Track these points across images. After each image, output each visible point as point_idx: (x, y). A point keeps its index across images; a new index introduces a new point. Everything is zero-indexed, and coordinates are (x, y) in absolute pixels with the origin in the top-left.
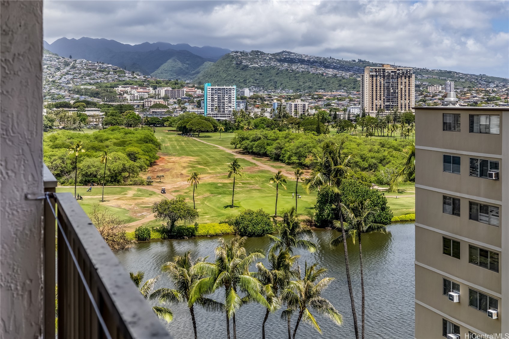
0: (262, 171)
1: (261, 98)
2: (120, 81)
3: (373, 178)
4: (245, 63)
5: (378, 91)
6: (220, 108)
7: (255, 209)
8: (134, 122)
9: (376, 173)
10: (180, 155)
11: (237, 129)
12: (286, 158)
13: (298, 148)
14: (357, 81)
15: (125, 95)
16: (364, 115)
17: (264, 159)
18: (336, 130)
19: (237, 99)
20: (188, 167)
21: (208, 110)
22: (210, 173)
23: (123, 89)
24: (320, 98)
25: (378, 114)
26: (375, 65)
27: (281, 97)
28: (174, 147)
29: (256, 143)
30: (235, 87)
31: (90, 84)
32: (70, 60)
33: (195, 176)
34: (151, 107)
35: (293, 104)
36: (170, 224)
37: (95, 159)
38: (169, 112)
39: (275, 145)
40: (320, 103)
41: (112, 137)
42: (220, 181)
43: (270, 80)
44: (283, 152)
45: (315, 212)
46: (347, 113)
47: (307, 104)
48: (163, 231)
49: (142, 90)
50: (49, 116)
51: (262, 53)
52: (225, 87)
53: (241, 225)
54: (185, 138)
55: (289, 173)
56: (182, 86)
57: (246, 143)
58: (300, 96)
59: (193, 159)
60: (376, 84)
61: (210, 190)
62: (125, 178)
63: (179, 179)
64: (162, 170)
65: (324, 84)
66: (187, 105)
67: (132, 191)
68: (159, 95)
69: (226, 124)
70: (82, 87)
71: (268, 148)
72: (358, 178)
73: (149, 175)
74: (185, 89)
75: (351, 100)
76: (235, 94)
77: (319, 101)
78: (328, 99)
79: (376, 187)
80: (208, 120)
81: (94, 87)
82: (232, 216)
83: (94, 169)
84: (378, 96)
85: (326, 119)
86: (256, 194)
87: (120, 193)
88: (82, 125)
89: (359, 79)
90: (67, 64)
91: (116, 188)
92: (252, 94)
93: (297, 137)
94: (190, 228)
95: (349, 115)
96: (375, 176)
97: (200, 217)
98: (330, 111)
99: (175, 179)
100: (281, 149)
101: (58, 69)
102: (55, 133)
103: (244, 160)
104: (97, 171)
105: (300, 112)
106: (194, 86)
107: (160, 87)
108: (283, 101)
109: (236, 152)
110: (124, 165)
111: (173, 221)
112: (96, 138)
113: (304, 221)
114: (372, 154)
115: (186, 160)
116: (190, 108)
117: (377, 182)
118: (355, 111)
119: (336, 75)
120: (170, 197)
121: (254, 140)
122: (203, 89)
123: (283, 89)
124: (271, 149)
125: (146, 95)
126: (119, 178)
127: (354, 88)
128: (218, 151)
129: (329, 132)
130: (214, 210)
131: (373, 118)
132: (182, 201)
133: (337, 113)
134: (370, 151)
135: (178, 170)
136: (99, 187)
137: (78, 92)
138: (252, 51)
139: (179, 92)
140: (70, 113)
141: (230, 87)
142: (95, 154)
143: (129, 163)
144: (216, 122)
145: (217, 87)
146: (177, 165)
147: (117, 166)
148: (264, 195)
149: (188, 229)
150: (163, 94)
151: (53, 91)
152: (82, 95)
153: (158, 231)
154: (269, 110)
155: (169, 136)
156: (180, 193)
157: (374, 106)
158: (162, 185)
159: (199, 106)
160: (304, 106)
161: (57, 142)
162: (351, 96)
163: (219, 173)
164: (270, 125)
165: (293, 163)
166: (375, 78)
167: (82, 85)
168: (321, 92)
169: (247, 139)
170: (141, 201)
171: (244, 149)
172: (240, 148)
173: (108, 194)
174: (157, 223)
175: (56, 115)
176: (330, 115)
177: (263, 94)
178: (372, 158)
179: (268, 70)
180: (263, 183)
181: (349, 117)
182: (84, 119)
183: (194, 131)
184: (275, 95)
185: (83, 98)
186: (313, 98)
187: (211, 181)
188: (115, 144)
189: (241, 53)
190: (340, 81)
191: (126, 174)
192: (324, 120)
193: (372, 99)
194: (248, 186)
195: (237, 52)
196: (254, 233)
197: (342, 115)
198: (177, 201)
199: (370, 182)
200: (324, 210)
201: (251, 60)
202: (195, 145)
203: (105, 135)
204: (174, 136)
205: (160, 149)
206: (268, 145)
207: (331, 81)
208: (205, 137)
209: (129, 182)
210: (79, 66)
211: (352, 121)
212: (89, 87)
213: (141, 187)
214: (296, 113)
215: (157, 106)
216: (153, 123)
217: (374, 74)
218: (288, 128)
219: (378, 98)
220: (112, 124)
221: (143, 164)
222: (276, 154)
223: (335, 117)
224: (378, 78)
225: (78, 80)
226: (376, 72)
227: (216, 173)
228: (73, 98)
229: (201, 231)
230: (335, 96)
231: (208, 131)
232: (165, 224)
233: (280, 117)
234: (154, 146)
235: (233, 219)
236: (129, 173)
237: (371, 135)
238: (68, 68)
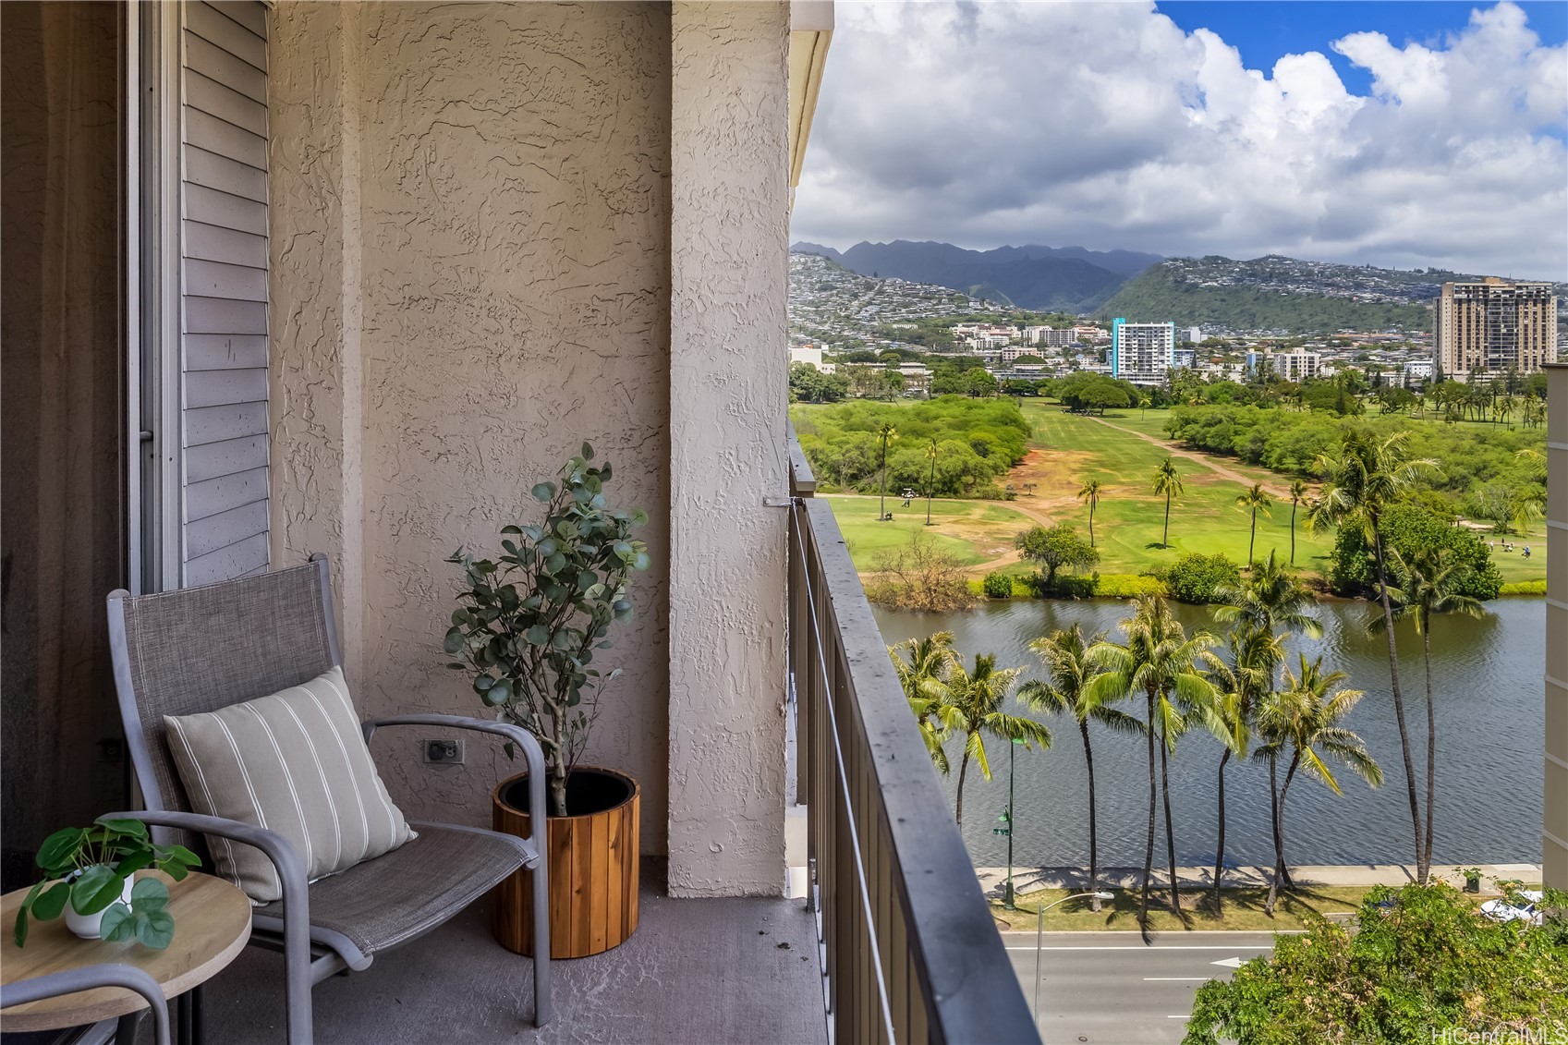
0: (1224, 483)
1: (1223, 346)
2: (961, 315)
3: (1459, 505)
4: (1191, 279)
5: (1473, 332)
6: (1143, 362)
7: (1209, 553)
8: (982, 389)
9: (1467, 495)
10: (1065, 448)
11: (1176, 403)
12: (1272, 460)
13: (1298, 441)
14: (1425, 311)
15: (969, 340)
16: (1440, 378)
17: (1229, 460)
18: (1379, 407)
19: (1176, 346)
20: (1082, 470)
21: (1120, 367)
22: (1123, 484)
23: (966, 329)
24: (1345, 344)
25: (1471, 377)
26: (1467, 278)
27: (1263, 343)
28: (1055, 433)
29: (1213, 430)
30: (1171, 324)
31: (909, 321)
32: (875, 280)
33: (1093, 489)
34: (1015, 362)
35: (1289, 356)
36: (1048, 572)
37: (916, 451)
38: (1046, 370)
39: (1251, 434)
40: (1345, 355)
41: (945, 413)
42: (1141, 498)
43: (1242, 311)
44: (1267, 447)
45: (1331, 565)
46: (1404, 374)
47: (1317, 356)
48: (1034, 583)
49: (998, 331)
50: (840, 375)
51: (1225, 261)
52: (1152, 325)
53: (1182, 582)
54: (1077, 417)
55: (1279, 491)
56: (1072, 324)
57: (1192, 429)
58: (1304, 341)
59: (1089, 455)
60: (1469, 317)
61: (1122, 515)
62: (967, 487)
63: (1064, 492)
64: (1033, 475)
65: (1355, 317)
66: (1080, 358)
67: (979, 510)
68: (1029, 339)
69: (1154, 393)
70: (895, 326)
71: (1237, 439)
72: (1426, 504)
73: (1010, 482)
74: (1077, 330)
75: (1412, 349)
76: (1171, 337)
77: (1343, 351)
78: (1363, 348)
79: (1466, 524)
80: (1120, 385)
81: (915, 326)
82: (1163, 564)
83: (913, 468)
84: (1473, 340)
85: (1357, 387)
86: (1211, 526)
87: (957, 511)
88: (895, 391)
89: (1429, 307)
90: (869, 287)
91: (952, 503)
92: (1205, 337)
93: (1296, 421)
94: (1084, 581)
95: (1408, 378)
96: (1464, 500)
97: (1102, 563)
98: (1367, 371)
99: (1057, 492)
100: (1263, 442)
101: (856, 296)
102: (850, 405)
103: (1187, 462)
104: (918, 472)
105: (1304, 371)
106: (1093, 324)
107: (1031, 325)
108: (1268, 350)
109: (1174, 446)
110: (965, 463)
111: (1053, 566)
112: (918, 414)
113: (1309, 582)
114: (1457, 457)
115: (1077, 457)
116: (1085, 363)
117: (1468, 514)
118: (1422, 370)
119: (1379, 299)
120: (1047, 524)
121: (1209, 425)
122: (1110, 329)
123: (1268, 328)
124: (1242, 442)
125: (1006, 341)
126: (956, 486)
127: (1419, 325)
128: (1137, 442)
129: (1364, 412)
130: (1130, 551)
131: (1460, 385)
132: (1070, 532)
133: (1382, 374)
134: (1453, 451)
135: (1063, 475)
136: (922, 499)
137: (888, 335)
138: (1206, 258)
139: (1065, 334)
140: (875, 371)
141: (1163, 325)
142: (915, 442)
143: (974, 460)
144: (1135, 389)
145: (1136, 325)
146: (1061, 467)
147: (952, 464)
148: (1227, 527)
149: (1080, 583)
150: (1036, 338)
151: (846, 333)
152: (894, 340)
153: (1024, 582)
154: (1239, 367)
155: (1047, 414)
156: (1065, 518)
157: (1464, 362)
158: (1033, 500)
159: (1103, 358)
160: (1311, 360)
161: (853, 420)
162: (1413, 341)
163: (1140, 483)
164: (1240, 397)
165: (1287, 470)
166: (1464, 306)
167: (896, 322)
168: (1348, 333)
169: (1195, 422)
170: (995, 527)
171: (1189, 440)
172: (1180, 438)
173: (937, 512)
174: (1025, 569)
175: (851, 374)
176: (1367, 379)
177: (1227, 337)
178: (1458, 464)
179: (1237, 291)
180: (1226, 504)
181: (1407, 383)
182: (898, 383)
183: (1094, 406)
184: (1251, 339)
185: (895, 346)
186: (1330, 345)
187: (1124, 497)
188: (951, 426)
189: (1184, 260)
190: (1389, 310)
191: (969, 479)
192: (1353, 387)
193: (1460, 347)
194: (1196, 509)
195: (1176, 260)
196: (1207, 598)
197: (1391, 378)
198: (1059, 532)
199: (1453, 513)
200: (1350, 562)
201: (1205, 275)
202: (1095, 431)
203: (932, 408)
204: (1058, 414)
205: (1030, 436)
206: (1236, 433)
207: (1370, 313)
208: (1114, 416)
209: (974, 493)
210: (889, 290)
211: (1413, 390)
212: (907, 326)
213: (995, 504)
214: (1295, 374)
215: (1025, 359)
216: (1018, 390)
217: (1464, 296)
218: (1278, 403)
219: (1473, 344)
220: (946, 391)
221: (999, 462)
222: (1253, 452)
223: (1378, 382)
224: (1473, 305)
225: (889, 315)
226: (1468, 292)
227: (1133, 484)
228: (879, 346)
229: (1104, 588)
230: (1378, 340)
231: (1119, 407)
232: (1039, 571)
233: (1261, 382)
234: (1019, 432)
235: (1167, 570)
236: (975, 477)
237: (1457, 419)
238: (871, 294)
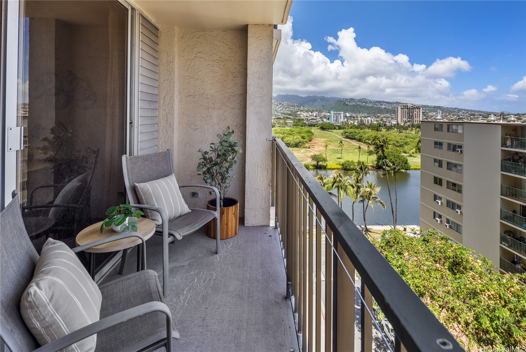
0: (353, 145)
1: (353, 117)
2: (299, 110)
3: (402, 150)
4: (347, 103)
5: (405, 115)
6: (337, 120)
7: (350, 160)
8: (304, 125)
9: (403, 148)
10: (321, 138)
11: (343, 129)
12: (363, 140)
13: (368, 137)
14: (395, 110)
15: (301, 115)
16: (398, 124)
17: (354, 141)
18: (385, 130)
19: (344, 117)
20: (324, 142)
21: (332, 121)
22: (332, 145)
23: (300, 113)
24: (378, 117)
25: (404, 124)
26: (404, 104)
27: (362, 116)
28: (319, 135)
29: (351, 134)
30: (343, 112)
31: (289, 111)
32: (282, 102)
33: (326, 146)
34: (310, 120)
35: (367, 119)
36: (317, 163)
37: (290, 138)
38: (317, 121)
39: (359, 135)
40: (378, 119)
41: (296, 130)
42: (336, 148)
43: (357, 110)
44: (362, 138)
45: (375, 163)
46: (390, 123)
47: (372, 119)
48: (314, 166)
49: (307, 113)
50: (274, 122)
51: (354, 99)
52: (339, 112)
53: (345, 166)
54: (323, 131)
55: (364, 147)
56: (322, 112)
57: (347, 134)
58: (370, 116)
59: (326, 139)
60: (404, 112)
61: (332, 152)
62: (300, 145)
63: (320, 147)
64: (314, 143)
65: (380, 111)
66: (324, 119)
67: (303, 150)
68: (313, 115)
69: (339, 127)
70: (286, 112)
71: (356, 136)
72: (395, 150)
73: (309, 145)
74: (323, 113)
75: (392, 118)
76: (343, 115)
77: (378, 118)
78: (382, 118)
79: (403, 154)
80: (332, 125)
81: (290, 112)
82: (341, 162)
83: (289, 142)
84: (405, 116)
85: (381, 126)
86: (351, 154)
87: (298, 151)
88: (285, 125)
89: (396, 109)
90: (280, 104)
91: (297, 149)
92: (350, 115)
93: (368, 132)
94: (324, 165)
95: (391, 124)
96: (403, 149)
97: (328, 162)
98: (383, 122)
99: (319, 147)
100: (361, 137)
101: (277, 105)
102: (276, 128)
103: (346, 141)
104: (290, 142)
105: (370, 122)
106: (326, 112)
107: (314, 112)
108: (363, 118)
109: (343, 137)
110: (300, 140)
111: (318, 162)
112: (290, 130)
113: (371, 166)
114: (401, 140)
115: (323, 140)
116: (325, 120)
117: (404, 152)
118: (394, 122)
119: (385, 108)
120: (317, 153)
121: (351, 133)
122: (330, 113)
123: (363, 113)
124: (357, 137)
125: (309, 115)
126: (298, 145)
127: (394, 113)
128: (336, 137)
129: (382, 131)
130: (334, 159)
131: (402, 126)
132: (321, 155)
133: (386, 123)
134: (401, 139)
135: (320, 143)
136: (291, 148)
137: (284, 114)
138: (350, 99)
139: (321, 114)
140: (281, 121)
141: (341, 112)
142: (290, 136)
143: (302, 140)
144: (335, 126)
145: (336, 112)
146: (320, 142)
147: (297, 141)
148: (354, 154)
149: (323, 166)
150: (315, 115)
151: (275, 113)
152: (285, 115)
153: (312, 166)
154: (357, 121)
155: (317, 131)
156: (321, 152)
157: (403, 121)
158: (314, 148)
159: (328, 119)
160: (371, 120)
161: (277, 131)
162: (392, 116)
163: (336, 145)
164: (357, 127)
165: (366, 143)
166: (403, 109)
167: (286, 111)
168: (379, 115)
169: (347, 132)
170: (306, 154)
171: (346, 136)
172: (344, 136)
173: (294, 151)
174: (312, 163)
175: (276, 122)
176: (383, 124)
177: (354, 115)
178: (401, 142)
179: (356, 106)
180: (354, 150)
181: (391, 125)
182: (286, 124)
183: (327, 129)
184: (359, 116)
185: (286, 116)
186: (375, 117)
187: (333, 148)
188: (297, 133)
189: (345, 99)
190: (388, 110)
191: (301, 144)
192: (380, 126)
193: (402, 118)
194: (348, 151)
195: (344, 99)
196: (350, 169)
197: (388, 124)
198: (319, 155)
199: (400, 152)
200: (379, 162)
201: (350, 102)
202: (327, 134)
203: (293, 129)
204: (319, 131)
205: (313, 135)
206: (356, 135)
207: (383, 110)
208: (331, 131)
209: (302, 147)
210: (284, 104)
211: (392, 126)
212: (288, 112)
213: (306, 149)
214: (368, 123)
215: (312, 119)
216: (311, 126)
217: (403, 107)
218: (365, 129)
219: (405, 117)
220: (296, 126)
221: (307, 141)
222: (359, 139)
223: (385, 125)
224: (405, 109)
225: (284, 110)
226: (404, 106)
227: (335, 145)
228: (282, 116)
229: (328, 167)
230: (385, 116)
231: (332, 129)
232: (315, 163)
233: (361, 124)
234: (311, 134)
235: (341, 163)
236: (302, 144)
237: (401, 132)
238: (281, 105)
